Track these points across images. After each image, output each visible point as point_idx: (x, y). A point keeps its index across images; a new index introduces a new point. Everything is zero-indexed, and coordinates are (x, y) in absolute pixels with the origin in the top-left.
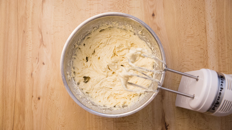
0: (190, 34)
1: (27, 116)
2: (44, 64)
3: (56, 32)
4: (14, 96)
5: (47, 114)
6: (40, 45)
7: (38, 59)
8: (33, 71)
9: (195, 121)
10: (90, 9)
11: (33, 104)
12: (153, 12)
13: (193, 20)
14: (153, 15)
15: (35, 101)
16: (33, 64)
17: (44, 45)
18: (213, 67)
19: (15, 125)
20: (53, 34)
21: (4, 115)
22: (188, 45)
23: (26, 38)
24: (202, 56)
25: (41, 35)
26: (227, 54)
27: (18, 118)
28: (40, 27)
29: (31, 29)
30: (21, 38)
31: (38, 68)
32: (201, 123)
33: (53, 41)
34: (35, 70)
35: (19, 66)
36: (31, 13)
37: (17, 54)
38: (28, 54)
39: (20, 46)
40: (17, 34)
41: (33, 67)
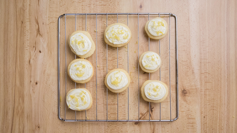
0: (174, 24)
1: (26, 99)
2: (40, 52)
3: (51, 23)
4: (14, 81)
5: (44, 98)
6: (37, 35)
7: (35, 47)
8: (30, 58)
10: (83, 1)
11: (31, 88)
12: (141, 4)
14: (141, 7)
15: (33, 86)
16: (30, 52)
17: (40, 34)
18: (195, 55)
19: (16, 107)
20: (48, 25)
21: (5, 98)
24: (185, 44)
25: (37, 25)
26: (208, 43)
27: (18, 101)
28: (36, 18)
29: (28, 20)
30: (20, 29)
31: (35, 56)
32: (183, 106)
33: (49, 31)
34: (33, 57)
35: (18, 54)
36: (28, 5)
37: (16, 43)
38: (26, 43)
39: (19, 36)
40: (16, 25)
41: (30, 54)
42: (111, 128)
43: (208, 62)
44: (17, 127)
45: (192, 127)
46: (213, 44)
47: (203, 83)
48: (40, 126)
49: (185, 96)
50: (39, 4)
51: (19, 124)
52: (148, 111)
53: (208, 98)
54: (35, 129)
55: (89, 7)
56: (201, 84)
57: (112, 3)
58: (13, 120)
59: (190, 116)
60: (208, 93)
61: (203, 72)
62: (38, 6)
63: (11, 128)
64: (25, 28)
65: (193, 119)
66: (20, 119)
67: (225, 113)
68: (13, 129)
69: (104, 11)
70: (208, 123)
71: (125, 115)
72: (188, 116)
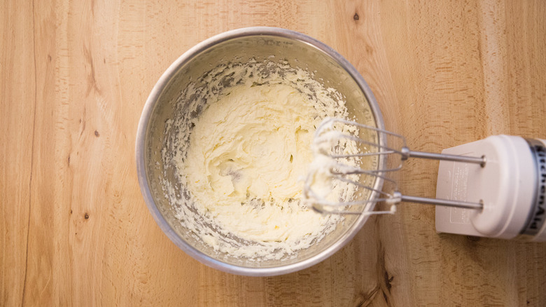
0: (443, 61)
1: (58, 258)
2: (97, 134)
3: (125, 59)
4: (27, 210)
5: (105, 254)
6: (89, 90)
7: (83, 123)
8: (71, 151)
9: (455, 267)
10: (208, 4)
11: (73, 230)
12: (356, 10)
13: (451, 29)
14: (356, 17)
15: (78, 223)
16: (70, 136)
17: (96, 89)
19: (30, 279)
20: (118, 64)
22: (439, 87)
23: (54, 74)
24: (472, 113)
25: (89, 65)
26: (530, 108)
27: (36, 263)
28: (88, 49)
29: (66, 52)
30: (44, 75)
31: (83, 145)
32: (470, 272)
33: (119, 80)
34: (77, 148)
35: (39, 139)
36: (65, 13)
37: (33, 111)
38: (58, 112)
39: (41, 92)
40: (33, 64)
41: (71, 141)
49: (475, 246)
50: (95, 11)
52: (379, 288)
55: (223, 18)
57: (283, 9)
59: (489, 299)
62: (91, 14)
64: (57, 74)
71: (318, 297)
72: (486, 299)
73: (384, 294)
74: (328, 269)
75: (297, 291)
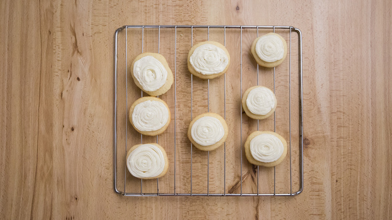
1: (56, 154)
2: (78, 79)
3: (95, 33)
4: (37, 125)
5: (84, 152)
6: (74, 52)
7: (70, 72)
8: (63, 89)
11: (64, 137)
12: (238, 4)
13: (295, 16)
14: (238, 8)
15: (68, 133)
16: (63, 80)
17: (78, 52)
18: (322, 85)
19: (39, 166)
20: (92, 36)
21: (22, 153)
23: (52, 42)
24: (307, 67)
25: (74, 37)
26: (342, 65)
27: (43, 157)
28: (72, 25)
29: (59, 29)
30: (46, 43)
31: (70, 86)
33: (92, 46)
34: (66, 88)
35: (43, 82)
36: (59, 5)
37: (40, 65)
38: (55, 65)
39: (45, 54)
40: (40, 36)
41: (63, 83)
42: (191, 200)
43: (342, 95)
44: (41, 198)
45: (317, 197)
46: (350, 67)
47: (335, 127)
48: (79, 197)
49: (307, 148)
50: (77, 3)
51: (45, 195)
52: (249, 173)
53: (342, 152)
54: (71, 201)
55: (156, 8)
56: (332, 130)
57: (192, 3)
58: (35, 187)
59: (314, 179)
60: (342, 143)
61: (335, 110)
62: (75, 6)
63: (32, 200)
64: (54, 42)
65: (319, 184)
66: (45, 186)
67: (368, 175)
68: (36, 202)
69: (180, 15)
70: (342, 191)
72: (312, 180)
73: (252, 177)
74: (219, 161)
75: (200, 175)
